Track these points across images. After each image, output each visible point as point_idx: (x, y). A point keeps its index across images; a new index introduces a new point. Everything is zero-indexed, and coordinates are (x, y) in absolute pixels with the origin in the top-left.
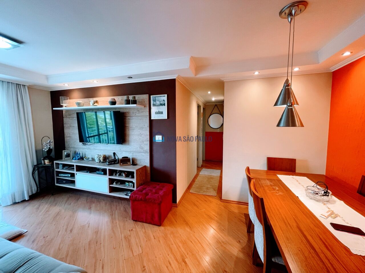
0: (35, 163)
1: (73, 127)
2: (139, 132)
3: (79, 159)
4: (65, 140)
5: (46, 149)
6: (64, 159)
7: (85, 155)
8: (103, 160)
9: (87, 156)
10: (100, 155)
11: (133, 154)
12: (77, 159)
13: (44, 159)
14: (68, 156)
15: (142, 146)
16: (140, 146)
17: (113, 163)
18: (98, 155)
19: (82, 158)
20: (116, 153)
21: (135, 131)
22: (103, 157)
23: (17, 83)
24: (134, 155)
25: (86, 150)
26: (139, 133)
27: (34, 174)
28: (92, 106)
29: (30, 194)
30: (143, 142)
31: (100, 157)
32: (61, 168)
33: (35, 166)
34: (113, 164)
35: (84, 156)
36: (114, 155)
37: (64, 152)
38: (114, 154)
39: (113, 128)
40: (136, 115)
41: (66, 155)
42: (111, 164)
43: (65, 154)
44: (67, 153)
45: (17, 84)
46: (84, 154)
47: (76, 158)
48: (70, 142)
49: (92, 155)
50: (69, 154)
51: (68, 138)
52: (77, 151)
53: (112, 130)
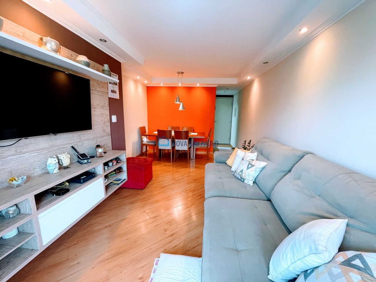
2: (101, 111)
11: (96, 140)
15: (104, 128)
16: (103, 128)
21: (96, 110)
24: (98, 141)
26: (101, 113)
30: (105, 123)
40: (96, 90)
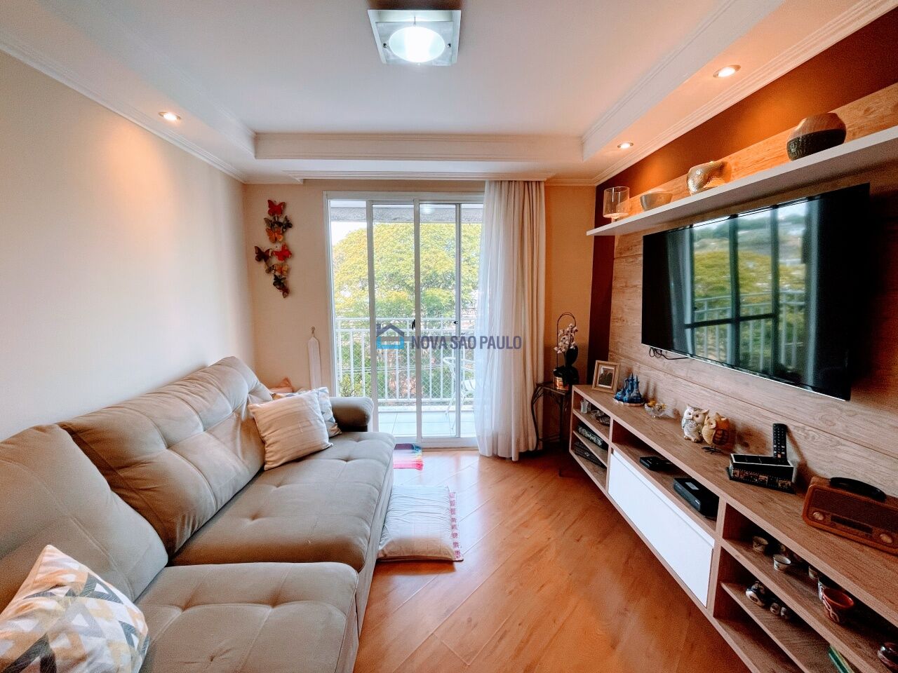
0: (541, 380)
1: (632, 290)
3: (631, 401)
4: (611, 330)
5: (561, 347)
6: (596, 386)
7: (655, 390)
8: (714, 441)
9: (659, 396)
10: (705, 414)
12: (626, 398)
13: (557, 374)
14: (607, 379)
17: (763, 477)
18: (695, 409)
19: (641, 400)
20: (791, 428)
22: (717, 428)
23: (525, 180)
25: (661, 375)
27: (534, 405)
28: (695, 193)
29: (522, 450)
31: (703, 424)
32: (584, 410)
33: (538, 385)
34: (762, 484)
35: (651, 395)
36: (776, 438)
37: (599, 364)
38: (782, 432)
39: (807, 298)
41: (602, 375)
42: (748, 481)
43: (602, 371)
44: (605, 371)
45: (525, 182)
46: (651, 388)
47: (624, 394)
48: (620, 337)
49: (676, 401)
50: (611, 375)
51: (618, 324)
52: (635, 370)
53: (802, 303)
